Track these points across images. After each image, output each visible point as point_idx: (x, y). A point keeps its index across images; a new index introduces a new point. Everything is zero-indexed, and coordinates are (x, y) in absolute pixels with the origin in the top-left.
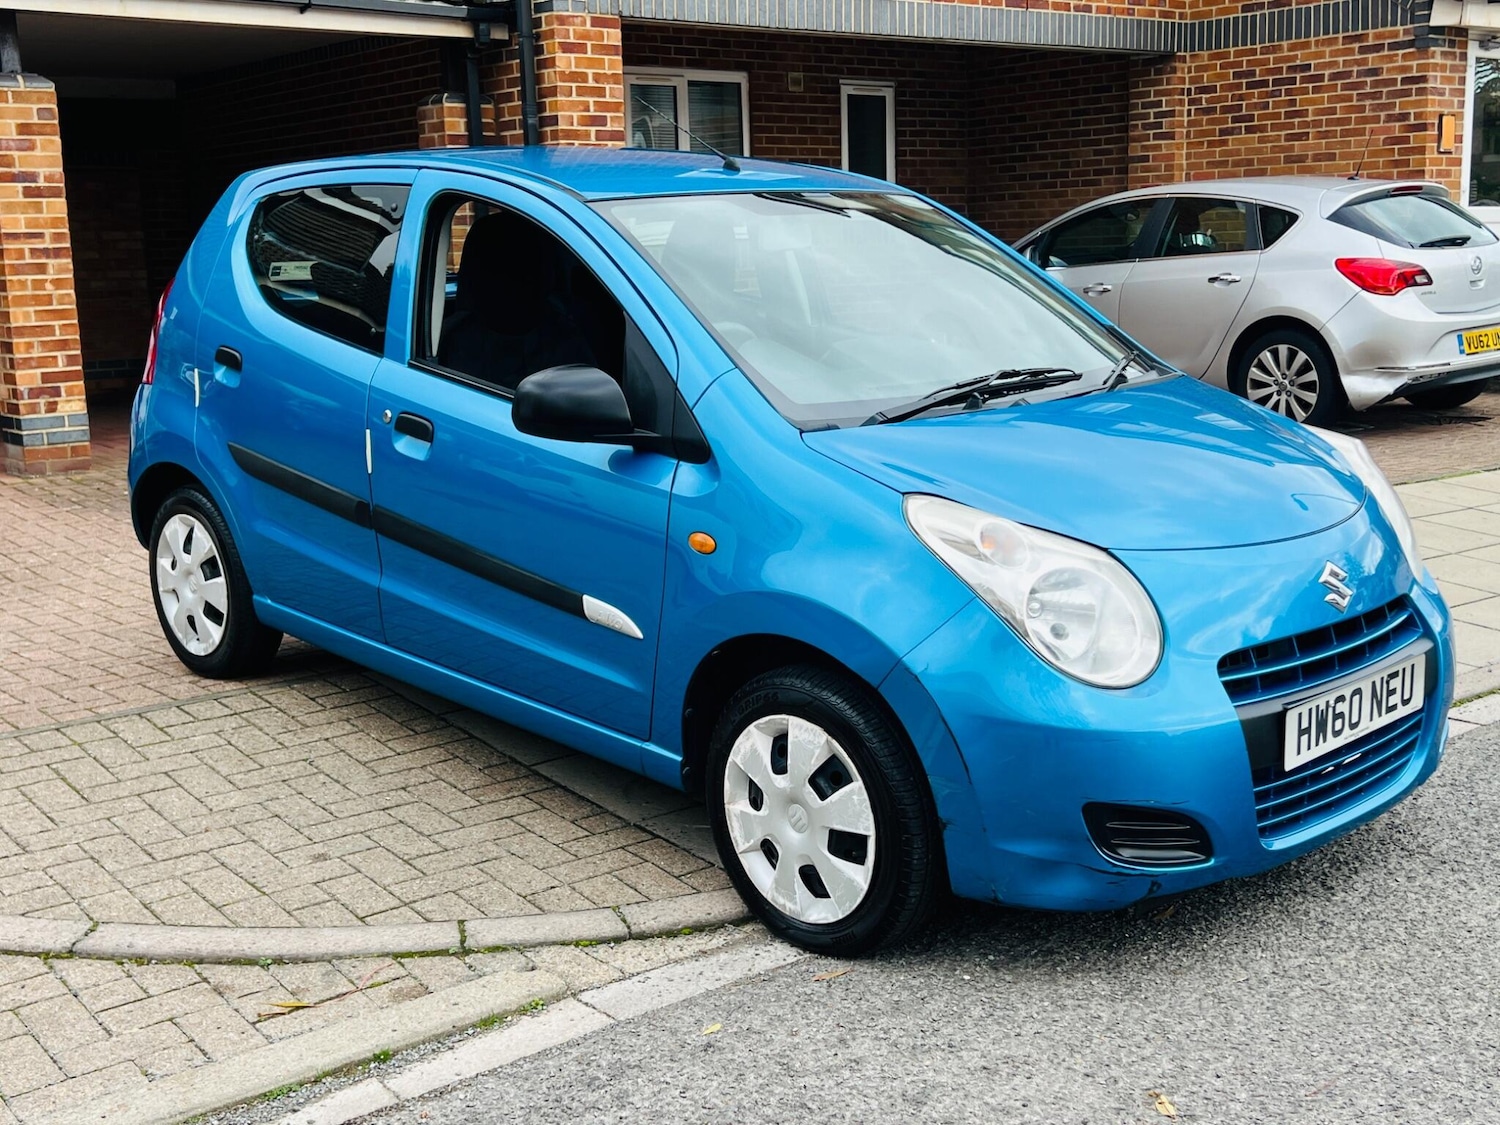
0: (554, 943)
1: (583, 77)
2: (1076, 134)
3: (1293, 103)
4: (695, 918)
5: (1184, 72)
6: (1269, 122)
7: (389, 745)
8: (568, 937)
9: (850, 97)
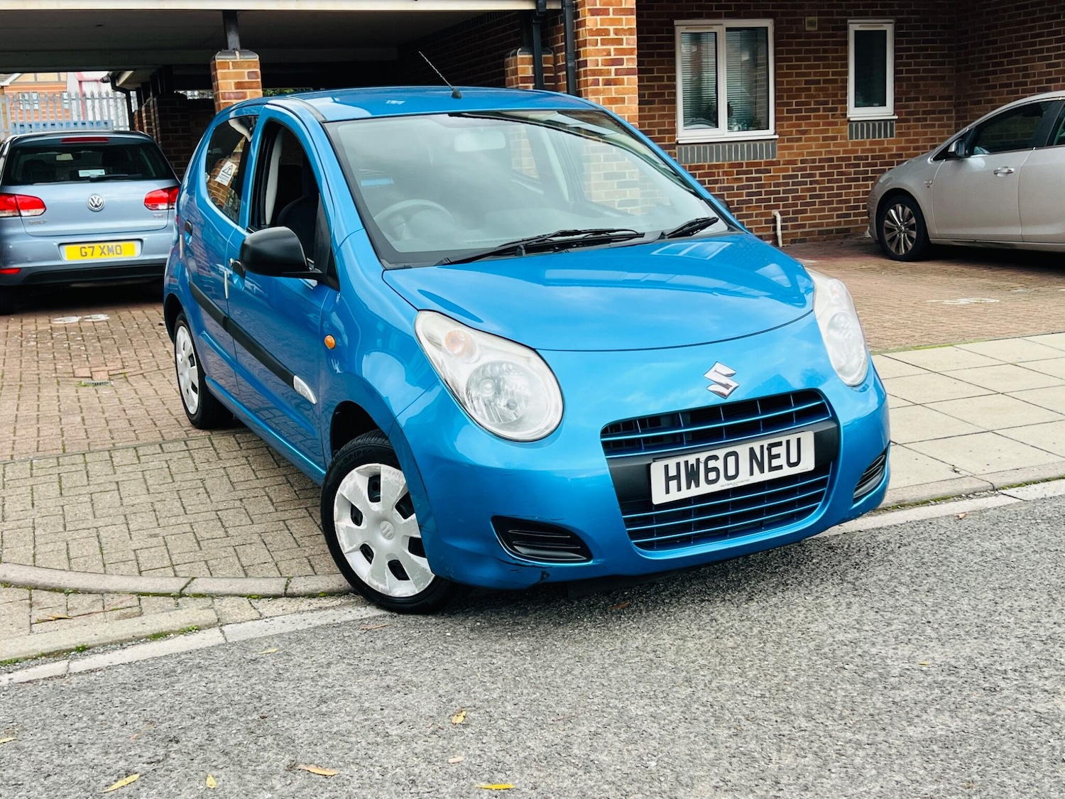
1: (607, 32)
4: (331, 587)
7: (257, 473)
8: (245, 593)
9: (857, 32)
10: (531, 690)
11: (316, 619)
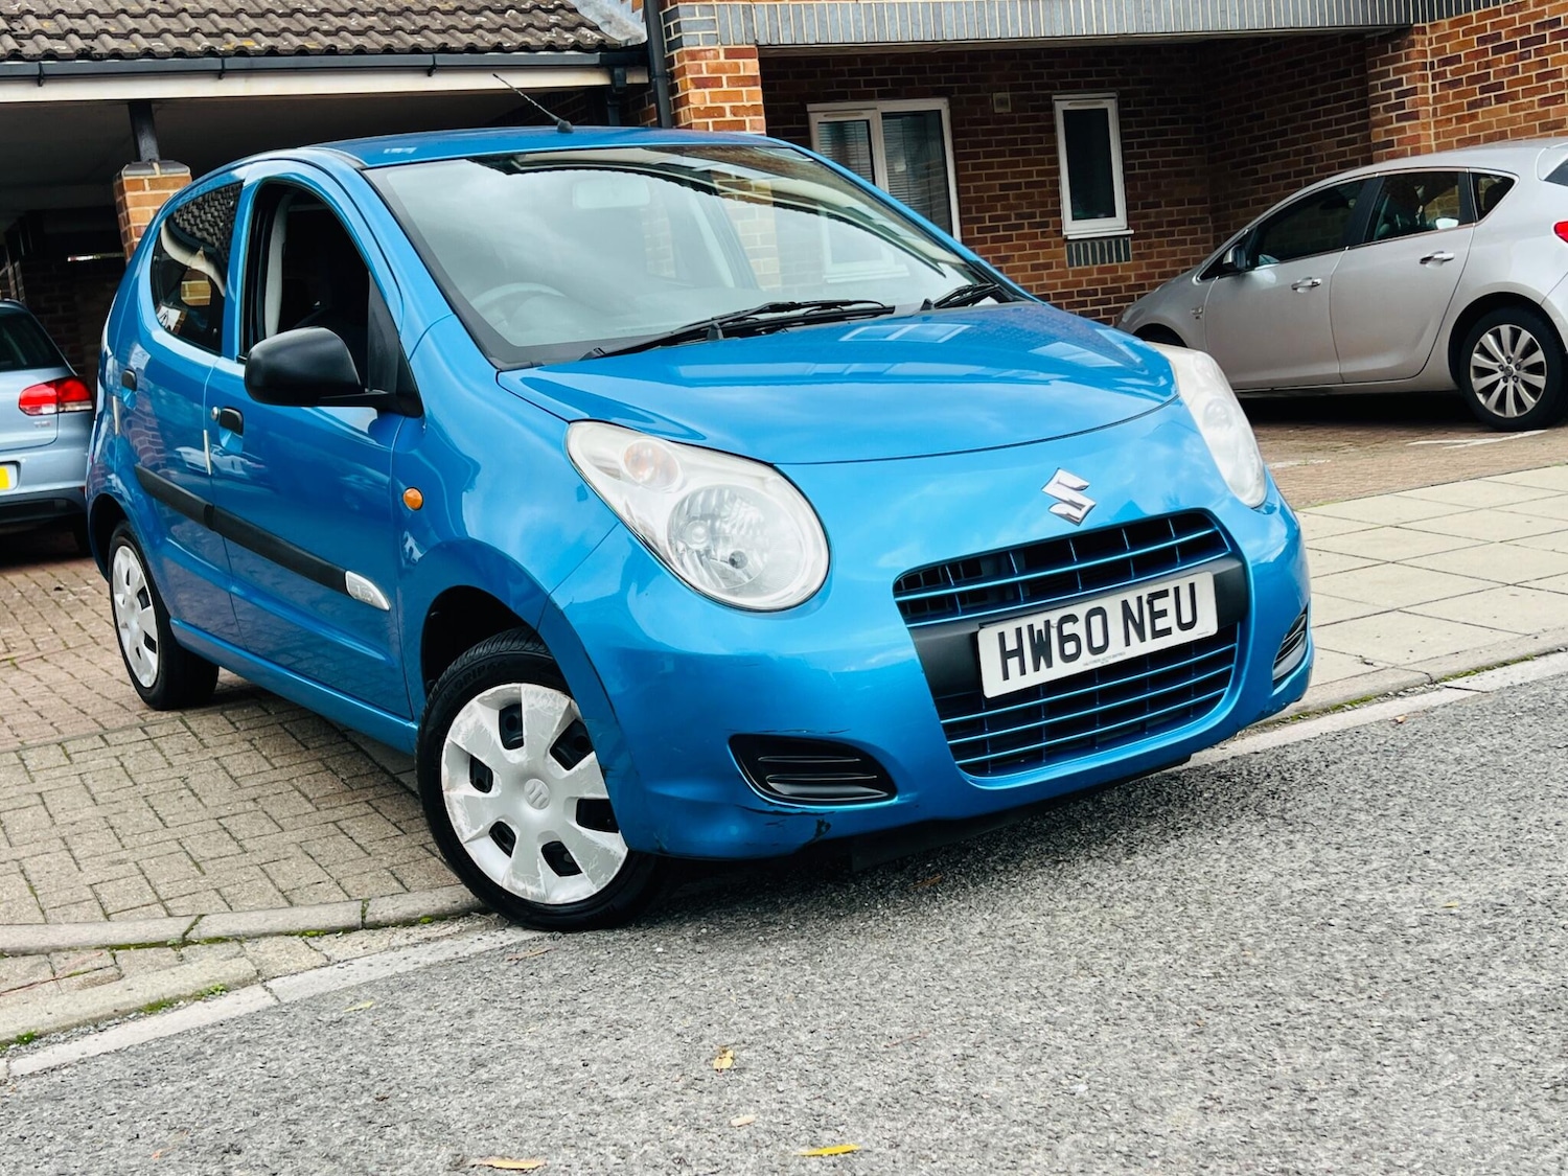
0: (279, 934)
1: (721, 112)
2: (1317, 126)
3: (1544, 63)
4: (438, 906)
5: (1424, 45)
6: (1520, 88)
7: (273, 761)
8: (294, 928)
9: (1066, 113)
10: (831, 1009)
11: (426, 956)
